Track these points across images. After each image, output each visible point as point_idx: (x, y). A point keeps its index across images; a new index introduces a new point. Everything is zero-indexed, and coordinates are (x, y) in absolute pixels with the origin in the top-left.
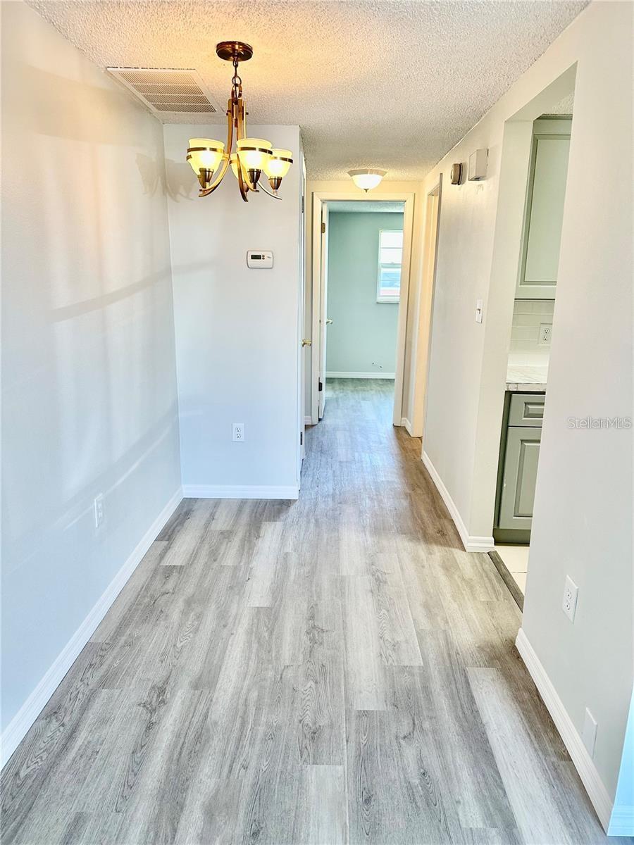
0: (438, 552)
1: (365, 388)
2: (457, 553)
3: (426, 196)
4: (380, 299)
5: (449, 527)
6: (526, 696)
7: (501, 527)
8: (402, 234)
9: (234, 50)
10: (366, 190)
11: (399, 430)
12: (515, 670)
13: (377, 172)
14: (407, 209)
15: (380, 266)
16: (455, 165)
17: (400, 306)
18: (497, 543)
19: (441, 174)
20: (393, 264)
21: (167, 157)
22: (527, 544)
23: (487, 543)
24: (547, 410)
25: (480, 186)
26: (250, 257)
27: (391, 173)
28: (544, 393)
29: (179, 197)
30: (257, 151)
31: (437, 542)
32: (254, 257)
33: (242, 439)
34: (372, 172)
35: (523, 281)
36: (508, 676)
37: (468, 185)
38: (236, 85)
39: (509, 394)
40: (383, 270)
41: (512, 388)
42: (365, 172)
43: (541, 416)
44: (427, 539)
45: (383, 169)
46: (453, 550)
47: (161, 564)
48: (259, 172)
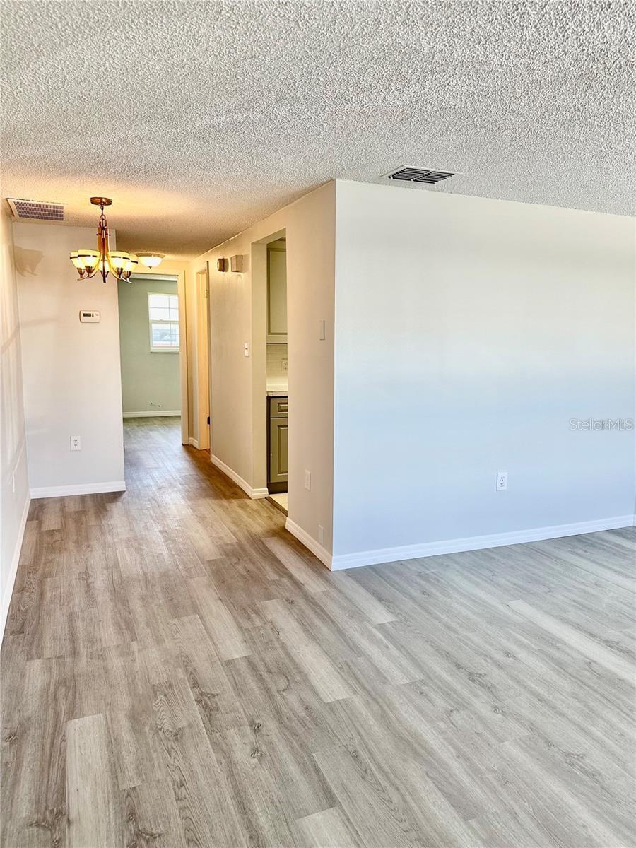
0: (235, 502)
1: (149, 423)
2: (248, 501)
3: (195, 274)
4: (153, 349)
5: (239, 491)
6: (293, 542)
7: (271, 482)
8: (177, 298)
9: (101, 201)
10: (150, 268)
11: (188, 448)
12: (285, 535)
13: (158, 256)
14: (180, 280)
15: (150, 322)
16: (219, 259)
17: (180, 355)
18: (270, 493)
19: (208, 262)
20: (161, 320)
21: (16, 244)
22: (287, 492)
23: (264, 492)
24: (289, 406)
25: (239, 275)
26: (82, 315)
27: (168, 257)
28: (287, 397)
29: (25, 273)
30: (122, 258)
31: (233, 498)
32: (85, 315)
33: (79, 448)
34: (154, 255)
35: (269, 332)
36: (283, 538)
37: (229, 274)
38: (103, 220)
39: (269, 398)
40: (154, 326)
41: (270, 395)
42: (150, 255)
43: (287, 411)
44: (226, 497)
45: (163, 254)
46: (245, 500)
47: (42, 530)
48: (122, 269)
